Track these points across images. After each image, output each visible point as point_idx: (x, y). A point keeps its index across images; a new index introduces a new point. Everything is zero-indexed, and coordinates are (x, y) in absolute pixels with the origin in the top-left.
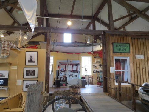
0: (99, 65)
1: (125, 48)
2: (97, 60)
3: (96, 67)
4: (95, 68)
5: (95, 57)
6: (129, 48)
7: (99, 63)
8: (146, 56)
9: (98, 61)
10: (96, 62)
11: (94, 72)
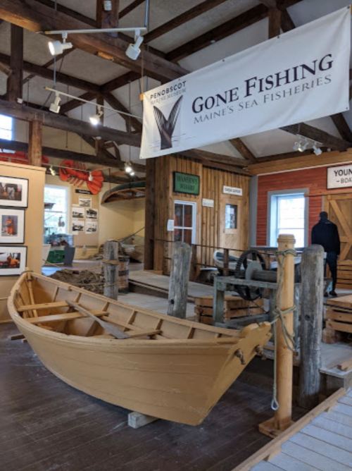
0: (88, 212)
1: (192, 184)
2: (82, 198)
3: (80, 216)
4: (77, 219)
5: (77, 191)
6: (197, 185)
7: (88, 206)
8: (216, 203)
9: (86, 200)
10: (80, 203)
11: (74, 229)
